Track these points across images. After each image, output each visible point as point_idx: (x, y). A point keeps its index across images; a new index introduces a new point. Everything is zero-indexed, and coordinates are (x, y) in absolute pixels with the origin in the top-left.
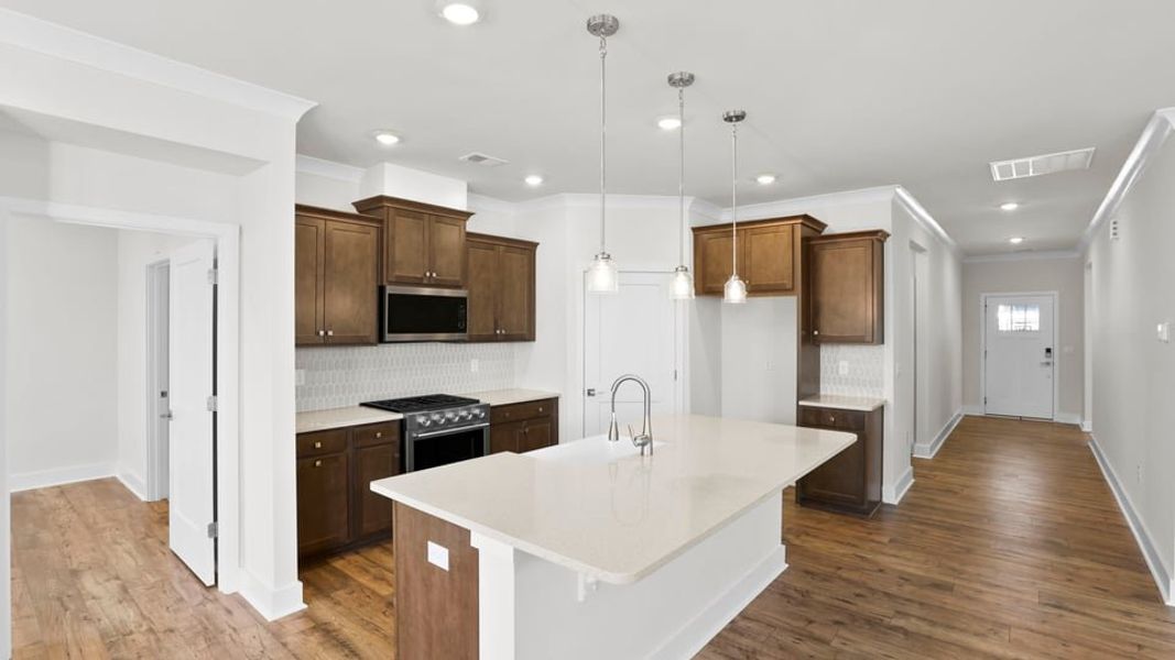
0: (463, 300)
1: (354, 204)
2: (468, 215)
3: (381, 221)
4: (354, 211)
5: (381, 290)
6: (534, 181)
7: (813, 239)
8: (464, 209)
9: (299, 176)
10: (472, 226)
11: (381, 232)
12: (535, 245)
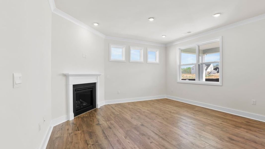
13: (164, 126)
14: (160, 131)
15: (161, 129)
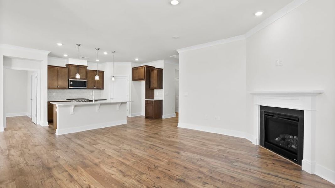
0: (86, 81)
1: (65, 65)
2: (87, 66)
3: (68, 68)
4: (65, 66)
5: (69, 79)
6: (97, 60)
7: (149, 69)
8: (86, 65)
9: (48, 60)
10: (88, 68)
11: (68, 70)
12: (104, 72)
13: (153, 156)
14: (156, 150)
15: (155, 152)
